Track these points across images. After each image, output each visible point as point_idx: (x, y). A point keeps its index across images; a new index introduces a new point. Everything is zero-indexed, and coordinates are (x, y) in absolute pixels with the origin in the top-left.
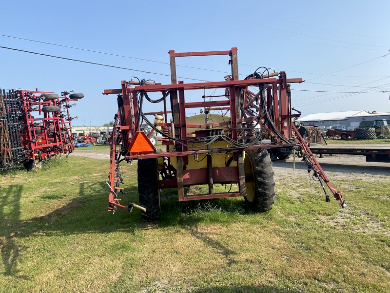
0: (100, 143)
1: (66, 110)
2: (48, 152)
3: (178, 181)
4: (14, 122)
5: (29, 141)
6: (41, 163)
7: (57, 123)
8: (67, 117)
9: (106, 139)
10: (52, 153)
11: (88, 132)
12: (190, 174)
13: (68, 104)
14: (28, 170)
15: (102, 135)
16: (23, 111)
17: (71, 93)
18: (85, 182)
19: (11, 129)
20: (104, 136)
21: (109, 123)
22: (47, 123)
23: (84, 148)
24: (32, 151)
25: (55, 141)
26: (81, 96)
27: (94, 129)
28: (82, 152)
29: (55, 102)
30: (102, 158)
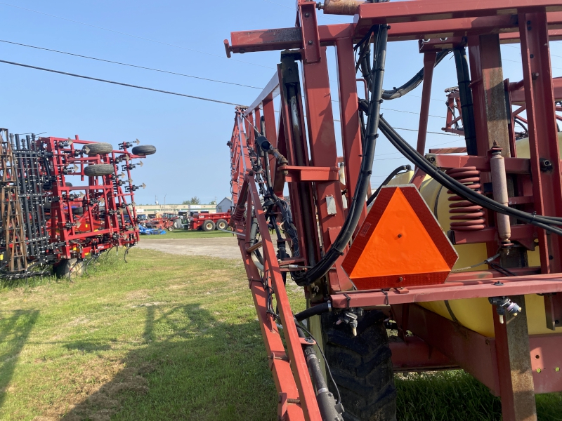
0: (179, 229)
1: (126, 172)
2: (94, 245)
3: (515, 389)
4: (33, 192)
5: (61, 226)
6: (81, 264)
7: (109, 194)
8: (127, 184)
9: (187, 222)
10: (101, 247)
11: (162, 213)
12: (543, 353)
13: (130, 162)
14: (59, 277)
15: (182, 217)
16: (52, 173)
17: (135, 145)
18: (156, 304)
19: (27, 204)
20: (185, 219)
21: (190, 200)
22: (95, 195)
23: (155, 236)
24: (65, 244)
25: (106, 226)
26: (152, 149)
27: (170, 208)
28: (153, 242)
29: (108, 160)
30: (183, 253)
